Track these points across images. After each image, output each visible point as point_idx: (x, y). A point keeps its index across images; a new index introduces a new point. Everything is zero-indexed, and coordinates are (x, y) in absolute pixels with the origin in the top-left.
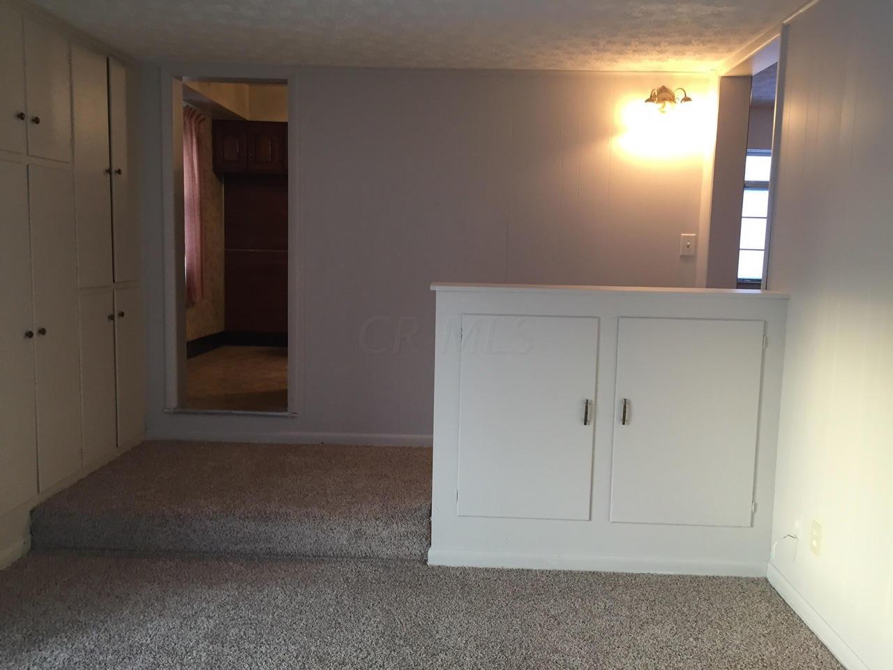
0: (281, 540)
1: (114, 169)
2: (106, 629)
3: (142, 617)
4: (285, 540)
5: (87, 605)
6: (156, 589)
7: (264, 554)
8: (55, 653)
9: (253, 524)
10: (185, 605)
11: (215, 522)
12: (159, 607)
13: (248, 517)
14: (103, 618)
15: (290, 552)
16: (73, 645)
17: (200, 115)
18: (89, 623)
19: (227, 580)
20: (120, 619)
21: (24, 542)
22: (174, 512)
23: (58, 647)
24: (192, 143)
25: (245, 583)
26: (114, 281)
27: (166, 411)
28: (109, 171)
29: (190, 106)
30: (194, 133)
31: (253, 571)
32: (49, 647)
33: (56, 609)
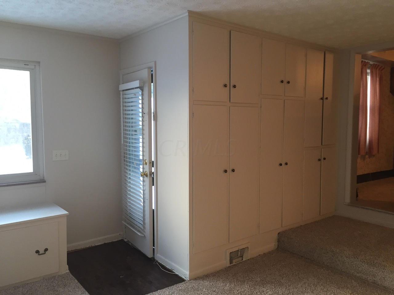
0: (381, 278)
1: (325, 97)
2: (289, 289)
3: (304, 290)
4: (383, 279)
5: (286, 277)
6: (315, 280)
7: (371, 282)
8: (268, 291)
9: (367, 266)
10: (324, 292)
11: (348, 259)
12: (313, 289)
13: (364, 262)
14: (290, 284)
15: (385, 286)
16: (275, 290)
17: (382, 67)
18: (284, 284)
19: (348, 288)
20: (296, 287)
21: (275, 245)
22: (331, 249)
23: (270, 289)
24: (376, 80)
25: (356, 293)
26: (322, 145)
27: (345, 203)
28: (322, 99)
29: (376, 63)
30: (378, 75)
31: (363, 288)
32: (267, 287)
33: (275, 274)
